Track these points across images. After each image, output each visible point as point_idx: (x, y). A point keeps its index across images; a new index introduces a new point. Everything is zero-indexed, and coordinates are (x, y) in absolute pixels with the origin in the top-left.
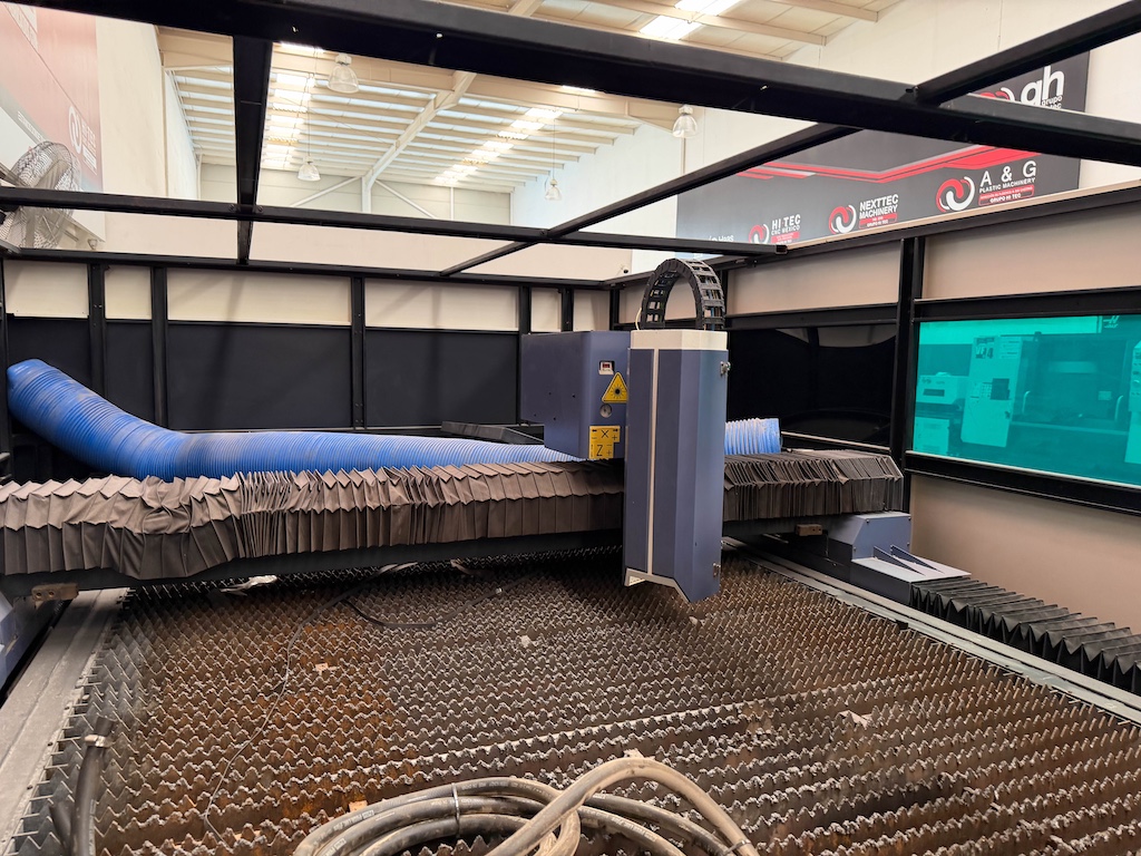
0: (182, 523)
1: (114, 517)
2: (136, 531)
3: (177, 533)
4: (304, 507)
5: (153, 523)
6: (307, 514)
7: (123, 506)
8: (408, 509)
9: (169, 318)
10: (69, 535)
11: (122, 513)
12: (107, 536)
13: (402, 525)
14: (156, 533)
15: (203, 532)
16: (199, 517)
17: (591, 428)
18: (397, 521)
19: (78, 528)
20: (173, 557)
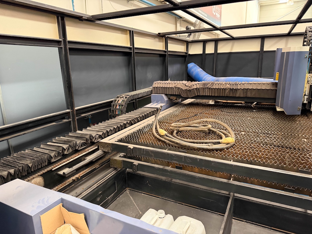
0: (190, 88)
1: (181, 86)
2: (183, 89)
3: (189, 90)
4: (209, 87)
5: (186, 88)
6: (210, 88)
7: (182, 85)
8: (229, 89)
9: (218, 52)
10: (175, 89)
11: (182, 86)
12: (179, 89)
13: (228, 92)
14: (186, 90)
15: (193, 90)
16: (193, 88)
17: (277, 73)
18: (227, 91)
19: (176, 88)
20: (189, 94)
